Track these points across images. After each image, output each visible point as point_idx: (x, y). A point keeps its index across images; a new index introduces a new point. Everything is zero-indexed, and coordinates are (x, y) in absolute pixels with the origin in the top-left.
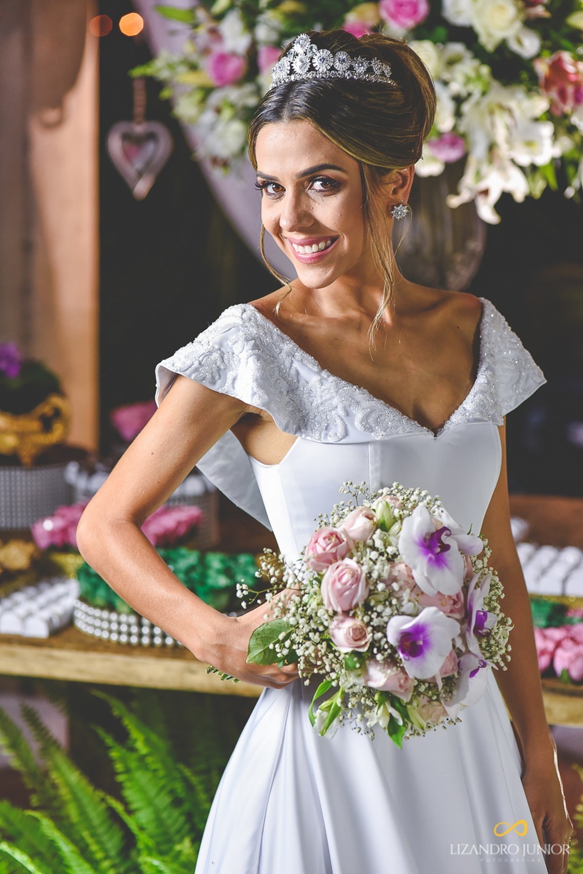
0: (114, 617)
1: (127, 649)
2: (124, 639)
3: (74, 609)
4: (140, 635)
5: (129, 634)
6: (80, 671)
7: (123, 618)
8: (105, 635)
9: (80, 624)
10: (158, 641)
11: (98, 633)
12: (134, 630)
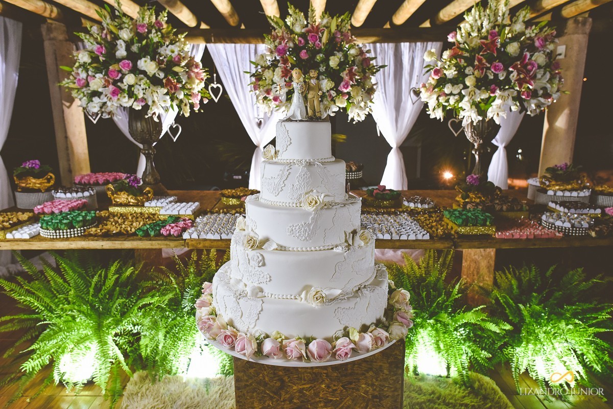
0: (48, 231)
1: (52, 240)
2: (52, 237)
3: (39, 230)
4: (56, 236)
5: (53, 236)
6: (39, 247)
7: (51, 231)
8: (47, 236)
9: (41, 234)
10: (65, 236)
11: (45, 236)
12: (54, 234)
